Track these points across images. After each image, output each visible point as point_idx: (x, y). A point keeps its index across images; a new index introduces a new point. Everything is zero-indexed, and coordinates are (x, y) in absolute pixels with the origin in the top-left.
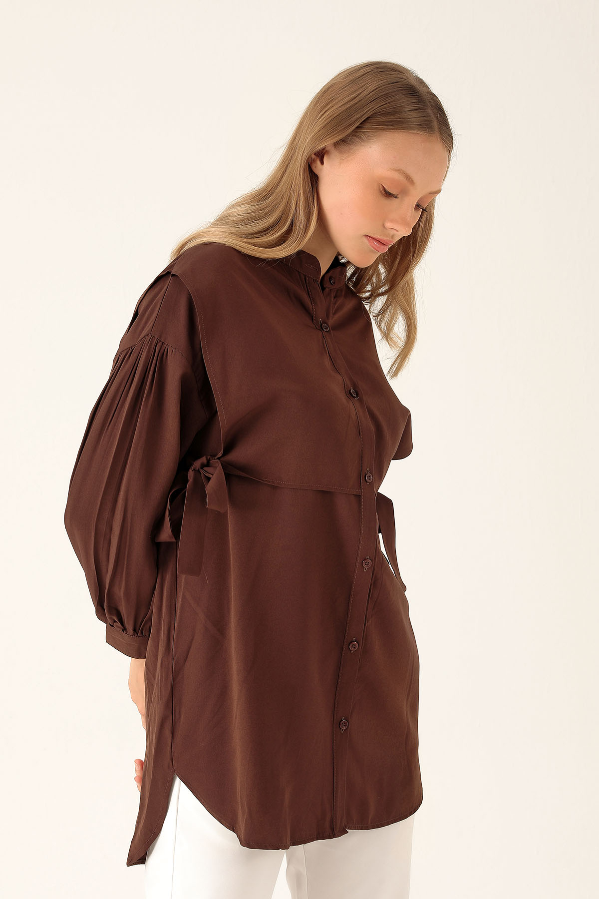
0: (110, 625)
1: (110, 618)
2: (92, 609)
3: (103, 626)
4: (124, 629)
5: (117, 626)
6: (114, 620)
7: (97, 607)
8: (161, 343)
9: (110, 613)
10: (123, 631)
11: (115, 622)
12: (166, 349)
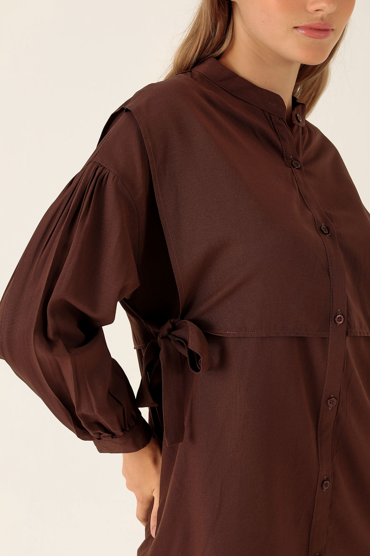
0: (97, 439)
1: (95, 434)
2: (71, 435)
3: (90, 444)
4: (113, 435)
5: (104, 437)
6: (98, 433)
7: (76, 431)
8: (102, 168)
9: (92, 429)
10: (112, 437)
11: (100, 434)
12: (106, 176)
